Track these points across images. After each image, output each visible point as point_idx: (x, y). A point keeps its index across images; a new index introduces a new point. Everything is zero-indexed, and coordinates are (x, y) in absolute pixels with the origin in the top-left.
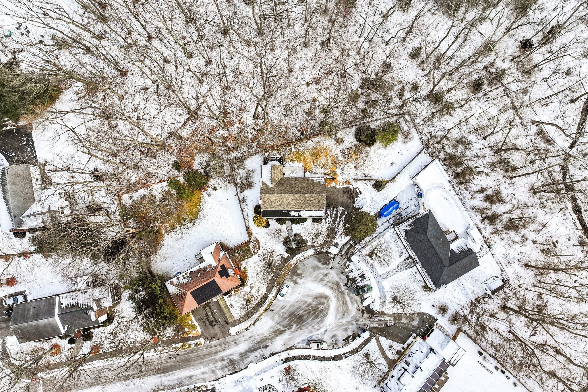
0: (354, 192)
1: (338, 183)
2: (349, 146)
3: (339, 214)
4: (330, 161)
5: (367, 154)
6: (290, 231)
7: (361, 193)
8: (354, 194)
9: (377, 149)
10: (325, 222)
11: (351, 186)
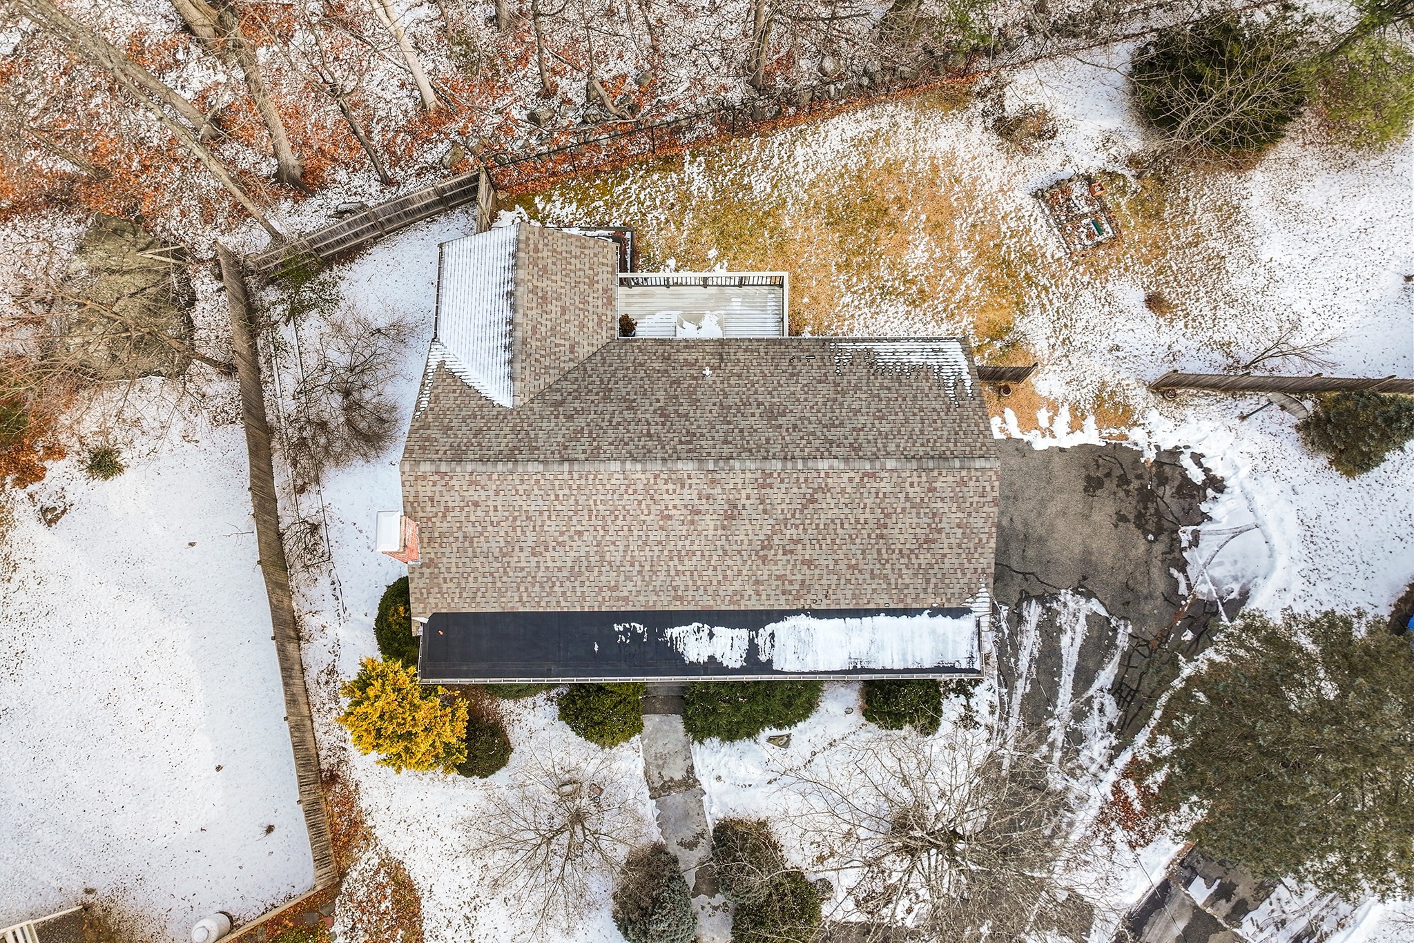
0: (1163, 480)
1: (1043, 416)
2: (1093, 162)
3: (1070, 647)
4: (965, 257)
5: (1230, 215)
6: (676, 798)
7: (1217, 485)
8: (1168, 491)
9: (1292, 186)
10: (968, 721)
11: (1137, 435)
